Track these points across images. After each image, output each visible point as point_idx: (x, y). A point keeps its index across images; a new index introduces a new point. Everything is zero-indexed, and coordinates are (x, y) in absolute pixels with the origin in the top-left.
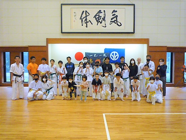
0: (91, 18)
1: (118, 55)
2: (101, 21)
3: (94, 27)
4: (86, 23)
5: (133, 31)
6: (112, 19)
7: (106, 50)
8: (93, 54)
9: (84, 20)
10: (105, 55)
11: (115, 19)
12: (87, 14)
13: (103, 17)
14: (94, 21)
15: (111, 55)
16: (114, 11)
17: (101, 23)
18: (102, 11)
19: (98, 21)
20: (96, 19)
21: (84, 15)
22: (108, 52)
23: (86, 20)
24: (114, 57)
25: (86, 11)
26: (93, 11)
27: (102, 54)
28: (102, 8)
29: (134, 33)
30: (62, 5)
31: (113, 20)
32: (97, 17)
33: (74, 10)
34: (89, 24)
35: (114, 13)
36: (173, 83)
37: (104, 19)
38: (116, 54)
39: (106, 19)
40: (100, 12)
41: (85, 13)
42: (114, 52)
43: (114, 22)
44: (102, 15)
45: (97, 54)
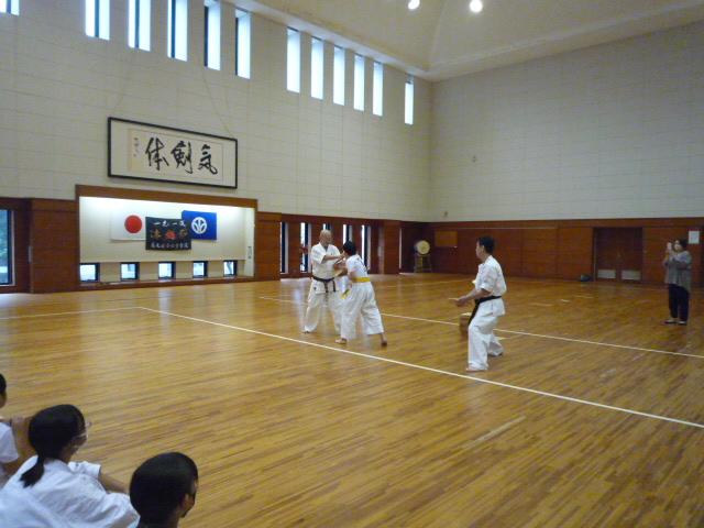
0: (165, 153)
1: (205, 224)
2: (183, 160)
3: (172, 171)
4: (158, 161)
5: (234, 185)
6: (202, 160)
7: (185, 214)
8: (161, 220)
9: (153, 155)
10: (182, 223)
11: (207, 161)
12: (160, 145)
13: (186, 154)
14: (171, 159)
15: (194, 223)
16: (206, 147)
17: (184, 164)
18: (186, 143)
19: (178, 161)
20: (175, 156)
21: (153, 147)
22: (188, 217)
23: (157, 155)
24: (200, 226)
25: (157, 140)
26: (170, 141)
27: (178, 221)
28: (186, 138)
29: (236, 188)
30: (110, 120)
31: (204, 162)
32: (177, 152)
33: (135, 134)
34: (162, 164)
35: (205, 150)
36: (287, 272)
37: (189, 158)
38: (202, 222)
39: (192, 158)
40: (182, 144)
41: (154, 142)
42: (200, 219)
43: (205, 165)
44: (185, 150)
45: (169, 221)
